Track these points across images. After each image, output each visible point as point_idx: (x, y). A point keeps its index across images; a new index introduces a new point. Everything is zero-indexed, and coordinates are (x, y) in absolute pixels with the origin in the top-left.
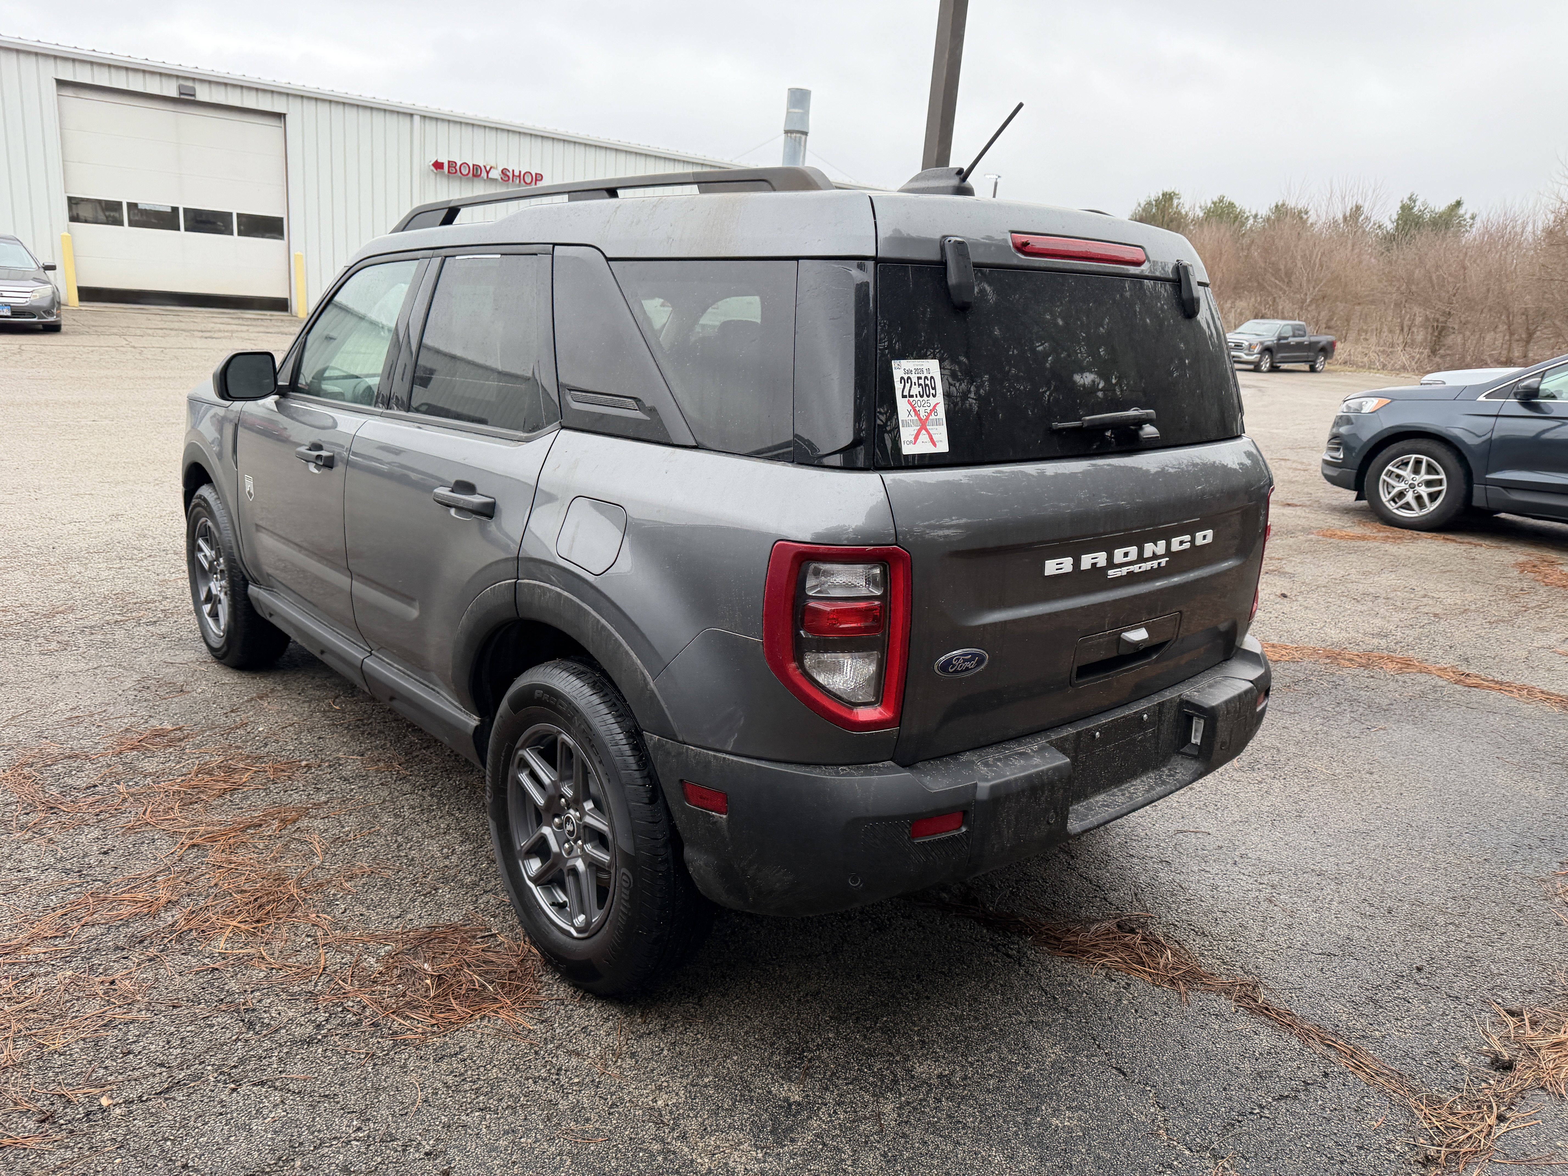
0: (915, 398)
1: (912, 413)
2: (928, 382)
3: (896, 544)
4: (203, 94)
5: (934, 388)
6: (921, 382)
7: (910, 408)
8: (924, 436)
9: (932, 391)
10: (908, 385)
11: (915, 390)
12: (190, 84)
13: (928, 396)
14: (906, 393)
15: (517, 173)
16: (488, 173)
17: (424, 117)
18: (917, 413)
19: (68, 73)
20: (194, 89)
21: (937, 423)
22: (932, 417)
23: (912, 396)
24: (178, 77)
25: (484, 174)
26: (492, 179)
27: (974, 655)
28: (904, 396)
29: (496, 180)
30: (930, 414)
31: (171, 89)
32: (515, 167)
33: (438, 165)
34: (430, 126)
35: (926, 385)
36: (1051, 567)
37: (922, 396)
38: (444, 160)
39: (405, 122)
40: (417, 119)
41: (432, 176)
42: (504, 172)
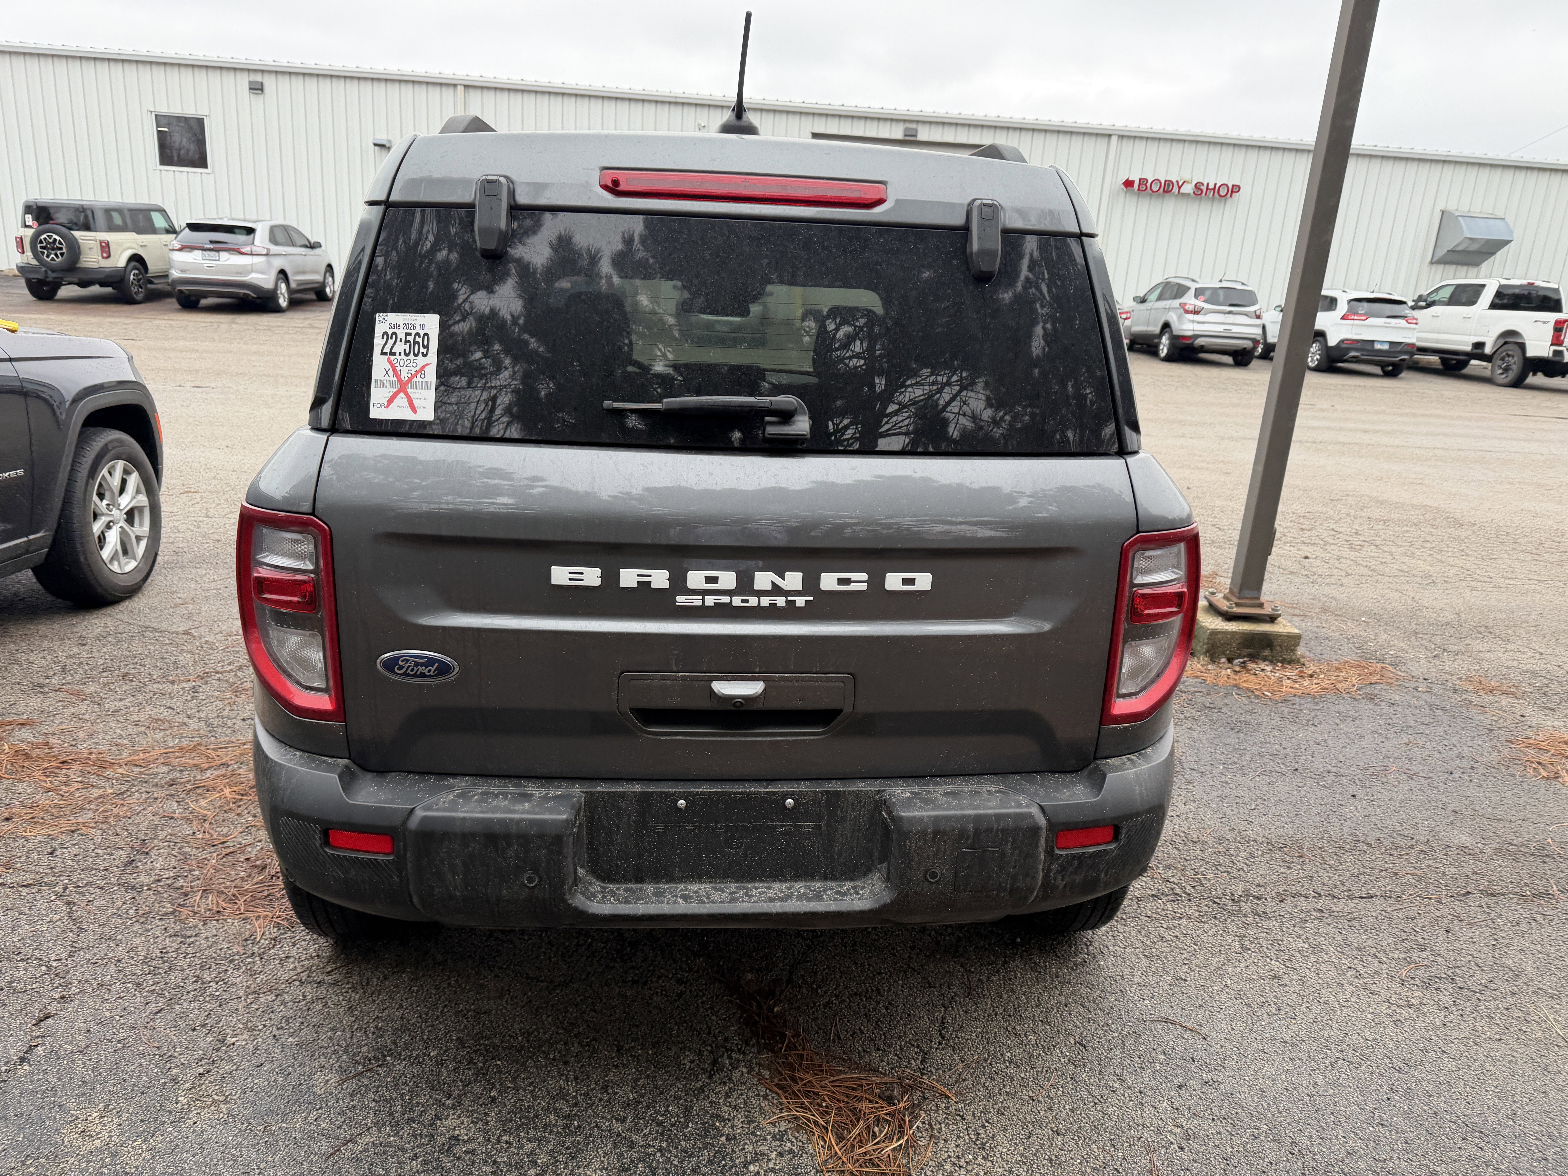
0: (397, 356)
1: (391, 373)
2: (419, 340)
3: (313, 514)
4: (924, 135)
5: (427, 347)
6: (409, 338)
7: (388, 366)
8: (401, 399)
9: (423, 350)
10: (391, 342)
11: (400, 347)
12: (913, 126)
13: (416, 355)
14: (387, 350)
15: (1211, 186)
16: (1180, 188)
17: (1121, 137)
18: (396, 373)
19: (821, 127)
20: (916, 130)
21: (424, 386)
22: (418, 379)
23: (395, 354)
24: (905, 121)
25: (1176, 190)
26: (1184, 194)
27: (431, 661)
28: (383, 353)
29: (1189, 194)
30: (415, 375)
31: (898, 133)
32: (1211, 179)
33: (1128, 184)
34: (1127, 145)
35: (415, 342)
36: (560, 575)
37: (407, 355)
38: (1135, 177)
39: (1102, 143)
40: (1114, 139)
41: (1122, 195)
42: (1198, 186)
